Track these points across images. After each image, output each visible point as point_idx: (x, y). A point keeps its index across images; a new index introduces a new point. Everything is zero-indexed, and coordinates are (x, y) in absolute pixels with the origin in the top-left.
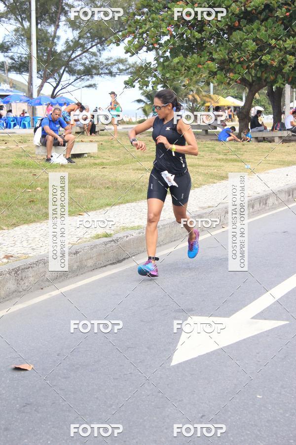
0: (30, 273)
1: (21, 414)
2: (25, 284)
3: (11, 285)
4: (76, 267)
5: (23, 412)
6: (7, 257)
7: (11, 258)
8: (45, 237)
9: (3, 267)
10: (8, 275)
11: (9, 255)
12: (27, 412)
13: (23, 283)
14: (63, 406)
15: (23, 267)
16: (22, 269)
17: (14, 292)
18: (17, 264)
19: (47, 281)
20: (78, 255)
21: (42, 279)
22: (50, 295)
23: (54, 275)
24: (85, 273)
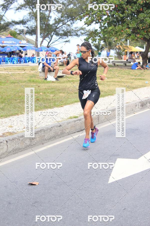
0: (37, 136)
1: (33, 207)
4: (60, 133)
9: (24, 133)
14: (54, 203)
19: (46, 140)
20: (61, 127)
21: (43, 139)
22: (47, 147)
23: (49, 137)
24: (64, 136)
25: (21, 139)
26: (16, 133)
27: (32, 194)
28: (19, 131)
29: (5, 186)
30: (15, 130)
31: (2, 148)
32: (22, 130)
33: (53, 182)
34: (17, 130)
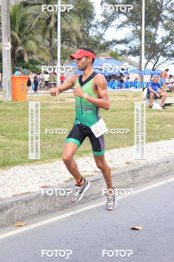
0: (141, 173)
1: (136, 255)
2: (138, 179)
3: (130, 180)
4: (167, 171)
5: (138, 254)
6: (127, 163)
7: (130, 164)
8: (149, 152)
9: (126, 169)
10: (128, 174)
11: (129, 162)
12: (140, 255)
13: (136, 179)
14: (161, 252)
15: (137, 169)
16: (136, 171)
17: (131, 184)
18: (133, 168)
19: (150, 178)
20: (169, 163)
21: (147, 176)
22: (152, 186)
23: (154, 175)
24: (172, 174)
25: (122, 176)
26: (117, 169)
27: (135, 241)
28: (119, 166)
29: (104, 230)
30: (116, 165)
31: (101, 185)
32: (123, 166)
33: (159, 227)
34: (118, 165)
